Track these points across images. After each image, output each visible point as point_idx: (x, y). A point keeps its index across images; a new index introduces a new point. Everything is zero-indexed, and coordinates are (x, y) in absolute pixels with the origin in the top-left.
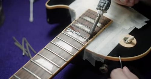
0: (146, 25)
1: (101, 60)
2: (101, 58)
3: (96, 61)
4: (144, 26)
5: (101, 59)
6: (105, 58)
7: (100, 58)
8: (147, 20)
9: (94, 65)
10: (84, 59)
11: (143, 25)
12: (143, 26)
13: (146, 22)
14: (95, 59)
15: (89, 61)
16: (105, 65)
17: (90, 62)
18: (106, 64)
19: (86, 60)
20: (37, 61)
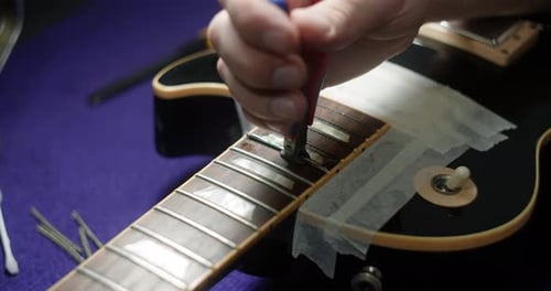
0: (506, 141)
1: (355, 249)
2: (355, 241)
3: (338, 254)
4: (500, 143)
5: (356, 245)
6: (370, 242)
7: (352, 243)
8: (509, 126)
9: (330, 273)
10: (295, 254)
11: (497, 143)
12: (495, 146)
13: (504, 132)
14: (336, 248)
15: (311, 259)
16: (371, 269)
17: (317, 262)
18: (373, 266)
19: (302, 257)
20: (130, 247)
